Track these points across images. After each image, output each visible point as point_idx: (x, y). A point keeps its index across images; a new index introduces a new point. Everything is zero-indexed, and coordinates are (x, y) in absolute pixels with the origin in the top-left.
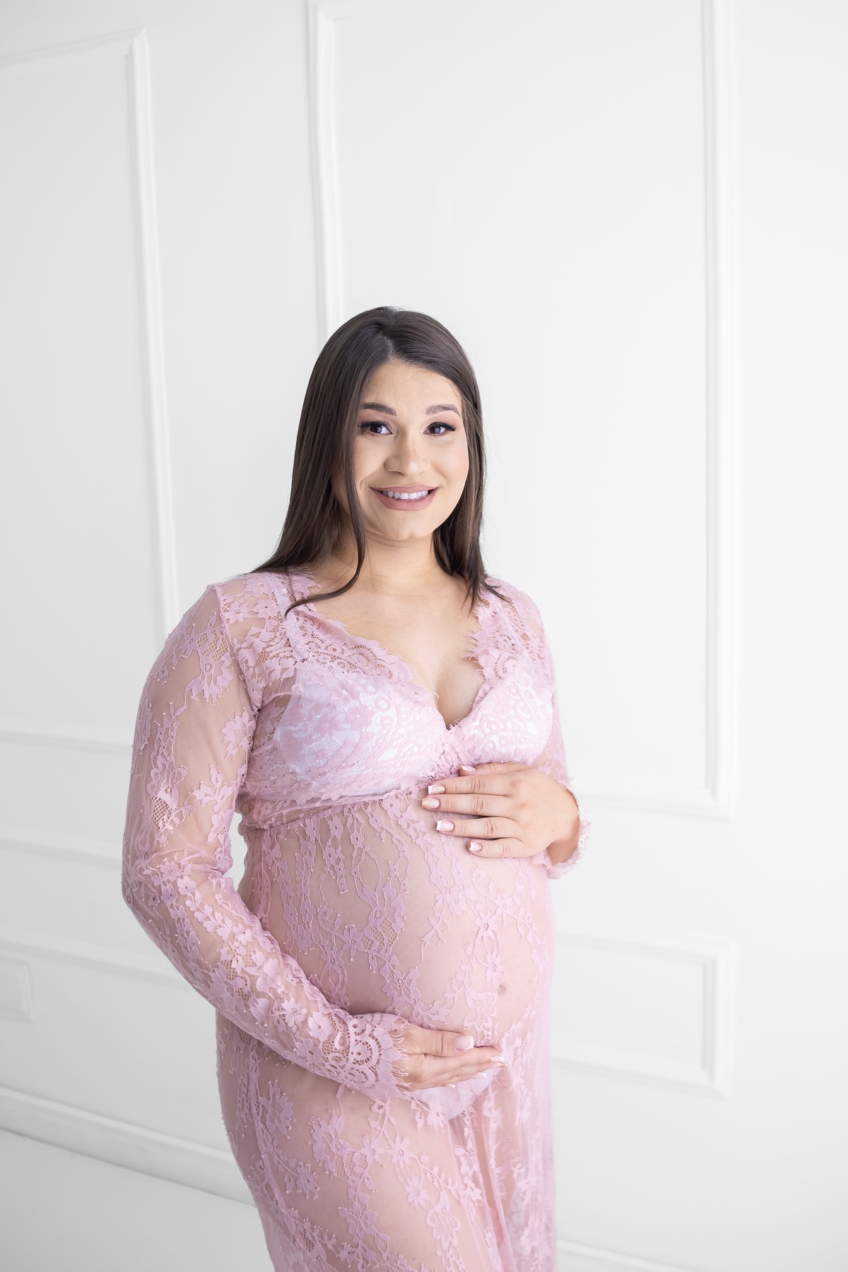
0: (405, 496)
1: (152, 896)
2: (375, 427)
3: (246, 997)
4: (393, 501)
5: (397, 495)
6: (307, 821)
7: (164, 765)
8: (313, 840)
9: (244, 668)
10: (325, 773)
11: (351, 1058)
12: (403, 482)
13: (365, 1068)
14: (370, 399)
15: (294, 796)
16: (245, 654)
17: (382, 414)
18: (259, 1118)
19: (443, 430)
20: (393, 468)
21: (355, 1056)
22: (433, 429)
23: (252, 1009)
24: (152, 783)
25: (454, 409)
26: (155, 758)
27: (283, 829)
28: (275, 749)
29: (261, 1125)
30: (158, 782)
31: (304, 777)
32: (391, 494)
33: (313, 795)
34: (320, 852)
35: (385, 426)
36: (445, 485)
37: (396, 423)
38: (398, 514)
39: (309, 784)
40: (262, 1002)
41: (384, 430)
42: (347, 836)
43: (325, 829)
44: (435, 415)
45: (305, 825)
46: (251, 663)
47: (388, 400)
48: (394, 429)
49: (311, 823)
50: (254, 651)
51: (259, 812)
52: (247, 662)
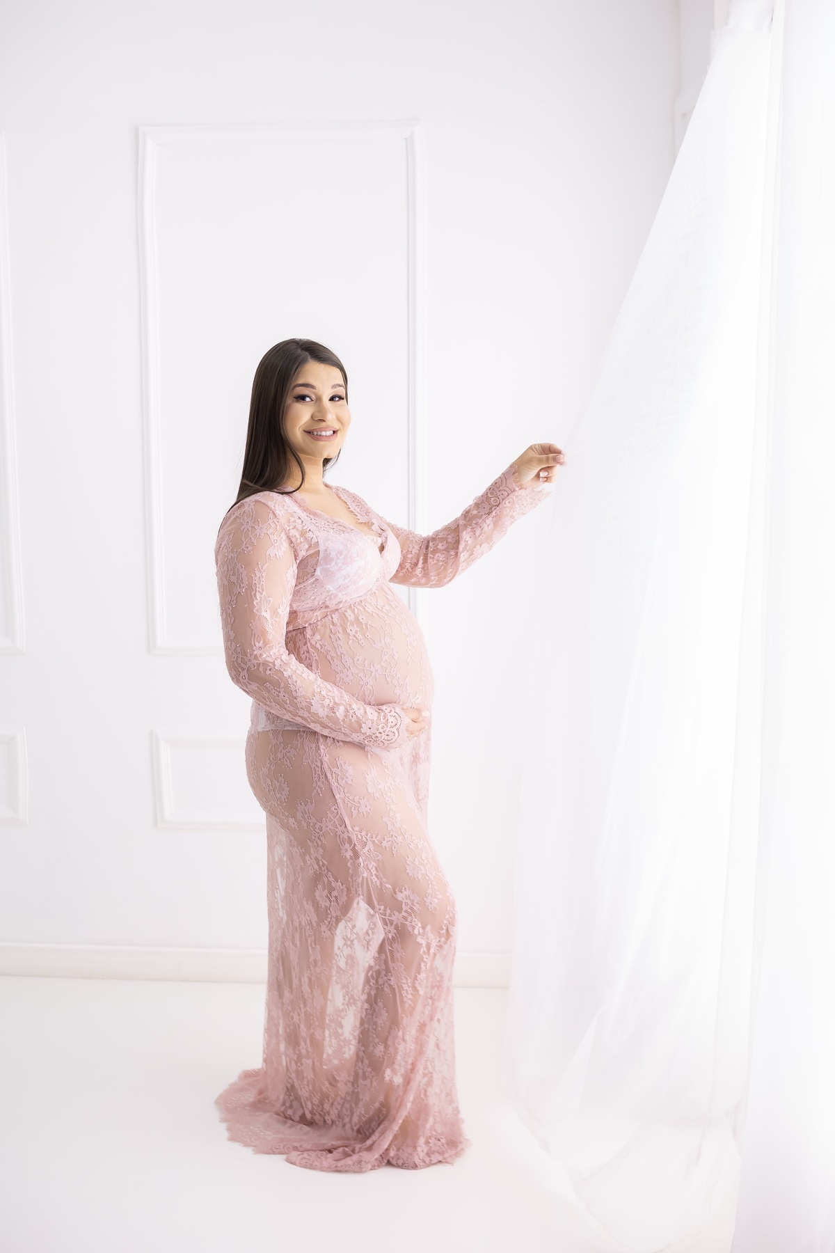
0: (324, 433)
1: (268, 668)
2: (302, 398)
3: (332, 709)
4: (318, 437)
5: (319, 433)
6: (333, 616)
7: (261, 598)
8: (338, 624)
9: (293, 539)
10: (348, 586)
11: (389, 725)
12: (323, 424)
13: (394, 729)
14: (301, 381)
15: (328, 603)
16: (293, 532)
17: (308, 389)
18: (334, 780)
19: (337, 399)
20: (318, 419)
21: (391, 723)
22: (332, 399)
23: (337, 713)
24: (256, 608)
25: (340, 386)
26: (255, 594)
27: (319, 623)
28: (317, 580)
29: (336, 784)
30: (260, 607)
31: (334, 592)
32: (315, 433)
33: (338, 600)
34: (345, 631)
35: (308, 397)
36: (341, 428)
37: (315, 394)
38: (321, 443)
39: (337, 595)
40: (342, 708)
41: (308, 399)
42: (357, 619)
43: (344, 617)
44: (336, 389)
45: (332, 618)
46: (298, 537)
47: (312, 381)
48: (313, 397)
49: (335, 616)
50: (297, 530)
51: (303, 617)
52: (295, 536)
